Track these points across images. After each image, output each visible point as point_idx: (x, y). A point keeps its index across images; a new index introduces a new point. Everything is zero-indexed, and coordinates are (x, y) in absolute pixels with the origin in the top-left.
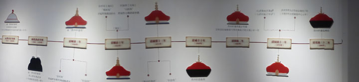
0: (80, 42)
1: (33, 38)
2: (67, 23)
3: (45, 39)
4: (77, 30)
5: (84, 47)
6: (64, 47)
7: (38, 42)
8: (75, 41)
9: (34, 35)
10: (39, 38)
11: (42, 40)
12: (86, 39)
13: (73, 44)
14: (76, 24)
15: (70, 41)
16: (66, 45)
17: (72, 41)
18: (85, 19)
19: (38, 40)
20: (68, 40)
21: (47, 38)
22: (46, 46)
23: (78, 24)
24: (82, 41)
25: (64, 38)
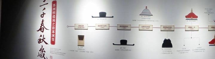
0: (194, 27)
1: (164, 26)
2: (186, 17)
3: (173, 27)
4: (192, 21)
5: (197, 30)
6: (186, 31)
7: (168, 29)
8: (192, 27)
9: (164, 25)
10: (169, 26)
11: (171, 27)
12: (198, 26)
13: (191, 29)
14: (192, 17)
15: (189, 27)
16: (187, 30)
17: (190, 27)
18: (196, 15)
19: (168, 27)
20: (188, 27)
21: (174, 26)
22: (174, 31)
23: (193, 18)
24: (196, 27)
25: (185, 26)
